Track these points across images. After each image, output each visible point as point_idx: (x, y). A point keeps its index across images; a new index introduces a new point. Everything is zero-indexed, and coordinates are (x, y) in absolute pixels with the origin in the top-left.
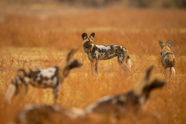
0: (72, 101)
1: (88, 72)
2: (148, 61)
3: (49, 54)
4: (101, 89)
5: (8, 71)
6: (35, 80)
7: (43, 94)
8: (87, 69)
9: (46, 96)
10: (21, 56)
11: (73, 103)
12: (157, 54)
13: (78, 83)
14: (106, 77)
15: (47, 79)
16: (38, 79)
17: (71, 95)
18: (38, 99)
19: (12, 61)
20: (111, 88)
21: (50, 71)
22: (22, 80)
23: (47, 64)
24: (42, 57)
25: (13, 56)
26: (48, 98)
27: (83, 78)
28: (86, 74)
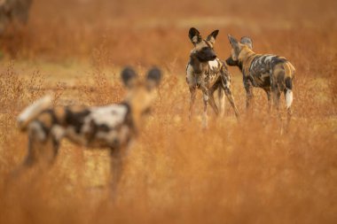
0: (146, 177)
1: (181, 113)
2: (311, 90)
3: (96, 75)
4: (210, 149)
5: (9, 111)
6: (78, 131)
7: (85, 161)
8: (180, 108)
9: (91, 164)
10: (38, 79)
11: (150, 181)
12: (330, 75)
13: (161, 138)
14: (221, 125)
15: (105, 128)
16: (86, 128)
17: (145, 163)
18: (74, 171)
19: (19, 90)
20: (230, 149)
21: (114, 113)
22: (47, 131)
23: (93, 95)
24: (83, 81)
25: (20, 79)
26: (96, 169)
27: (170, 127)
28: (178, 119)
